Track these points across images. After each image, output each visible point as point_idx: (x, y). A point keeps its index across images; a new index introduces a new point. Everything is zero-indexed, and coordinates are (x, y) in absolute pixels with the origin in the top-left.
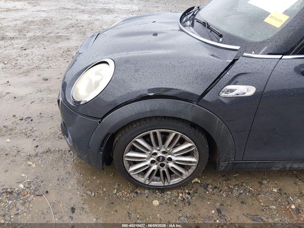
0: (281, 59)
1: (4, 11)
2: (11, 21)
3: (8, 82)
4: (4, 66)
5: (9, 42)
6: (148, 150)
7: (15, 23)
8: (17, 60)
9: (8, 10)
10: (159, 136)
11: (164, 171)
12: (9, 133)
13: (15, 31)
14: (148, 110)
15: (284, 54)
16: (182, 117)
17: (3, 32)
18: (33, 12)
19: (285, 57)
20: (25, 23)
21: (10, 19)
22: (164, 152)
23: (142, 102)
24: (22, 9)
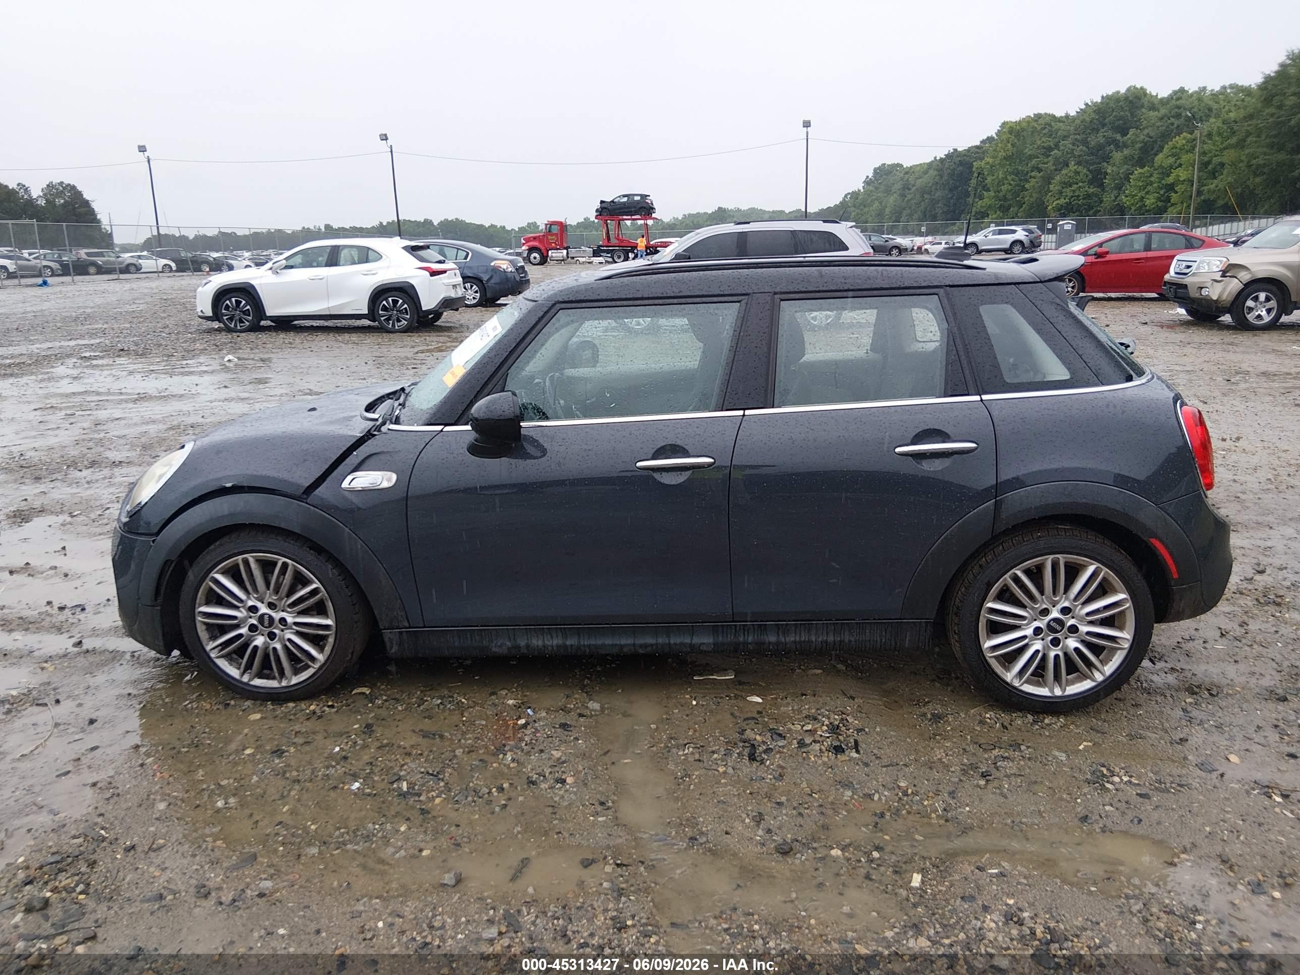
0: (442, 431)
1: (126, 401)
2: (136, 424)
3: (64, 548)
4: (69, 519)
5: (106, 472)
6: (241, 601)
7: (144, 428)
8: (108, 508)
9: (142, 398)
10: (253, 565)
11: (275, 649)
12: (25, 626)
13: (133, 446)
14: (226, 512)
15: (446, 425)
16: (283, 525)
17: (102, 449)
18: (211, 402)
19: (448, 428)
20: (171, 428)
21: (136, 420)
22: (271, 606)
23: (217, 501)
24: (181, 396)
